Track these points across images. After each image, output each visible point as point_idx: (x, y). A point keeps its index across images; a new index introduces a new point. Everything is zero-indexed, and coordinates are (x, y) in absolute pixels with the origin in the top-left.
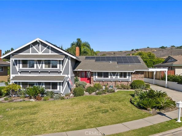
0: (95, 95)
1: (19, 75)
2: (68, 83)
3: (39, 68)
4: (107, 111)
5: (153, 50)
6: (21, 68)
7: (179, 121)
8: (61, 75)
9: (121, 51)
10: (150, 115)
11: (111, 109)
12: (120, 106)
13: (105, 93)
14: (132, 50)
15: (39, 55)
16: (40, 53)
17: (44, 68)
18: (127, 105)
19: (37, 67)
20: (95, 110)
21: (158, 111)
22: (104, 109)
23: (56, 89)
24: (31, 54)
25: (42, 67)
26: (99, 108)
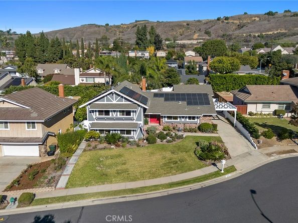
0: (167, 143)
1: (96, 121)
2: (141, 129)
3: (115, 116)
4: (176, 163)
5: (253, 19)
6: (97, 115)
7: (222, 172)
8: (134, 122)
9: (199, 21)
10: (206, 166)
11: (179, 161)
12: (186, 157)
13: (175, 141)
14: (219, 19)
15: (113, 104)
16: (114, 102)
17: (119, 116)
18: (191, 157)
19: (112, 115)
20: (168, 162)
21: (213, 162)
22: (174, 160)
23: (131, 134)
24: (105, 102)
25: (117, 115)
26: (170, 159)
